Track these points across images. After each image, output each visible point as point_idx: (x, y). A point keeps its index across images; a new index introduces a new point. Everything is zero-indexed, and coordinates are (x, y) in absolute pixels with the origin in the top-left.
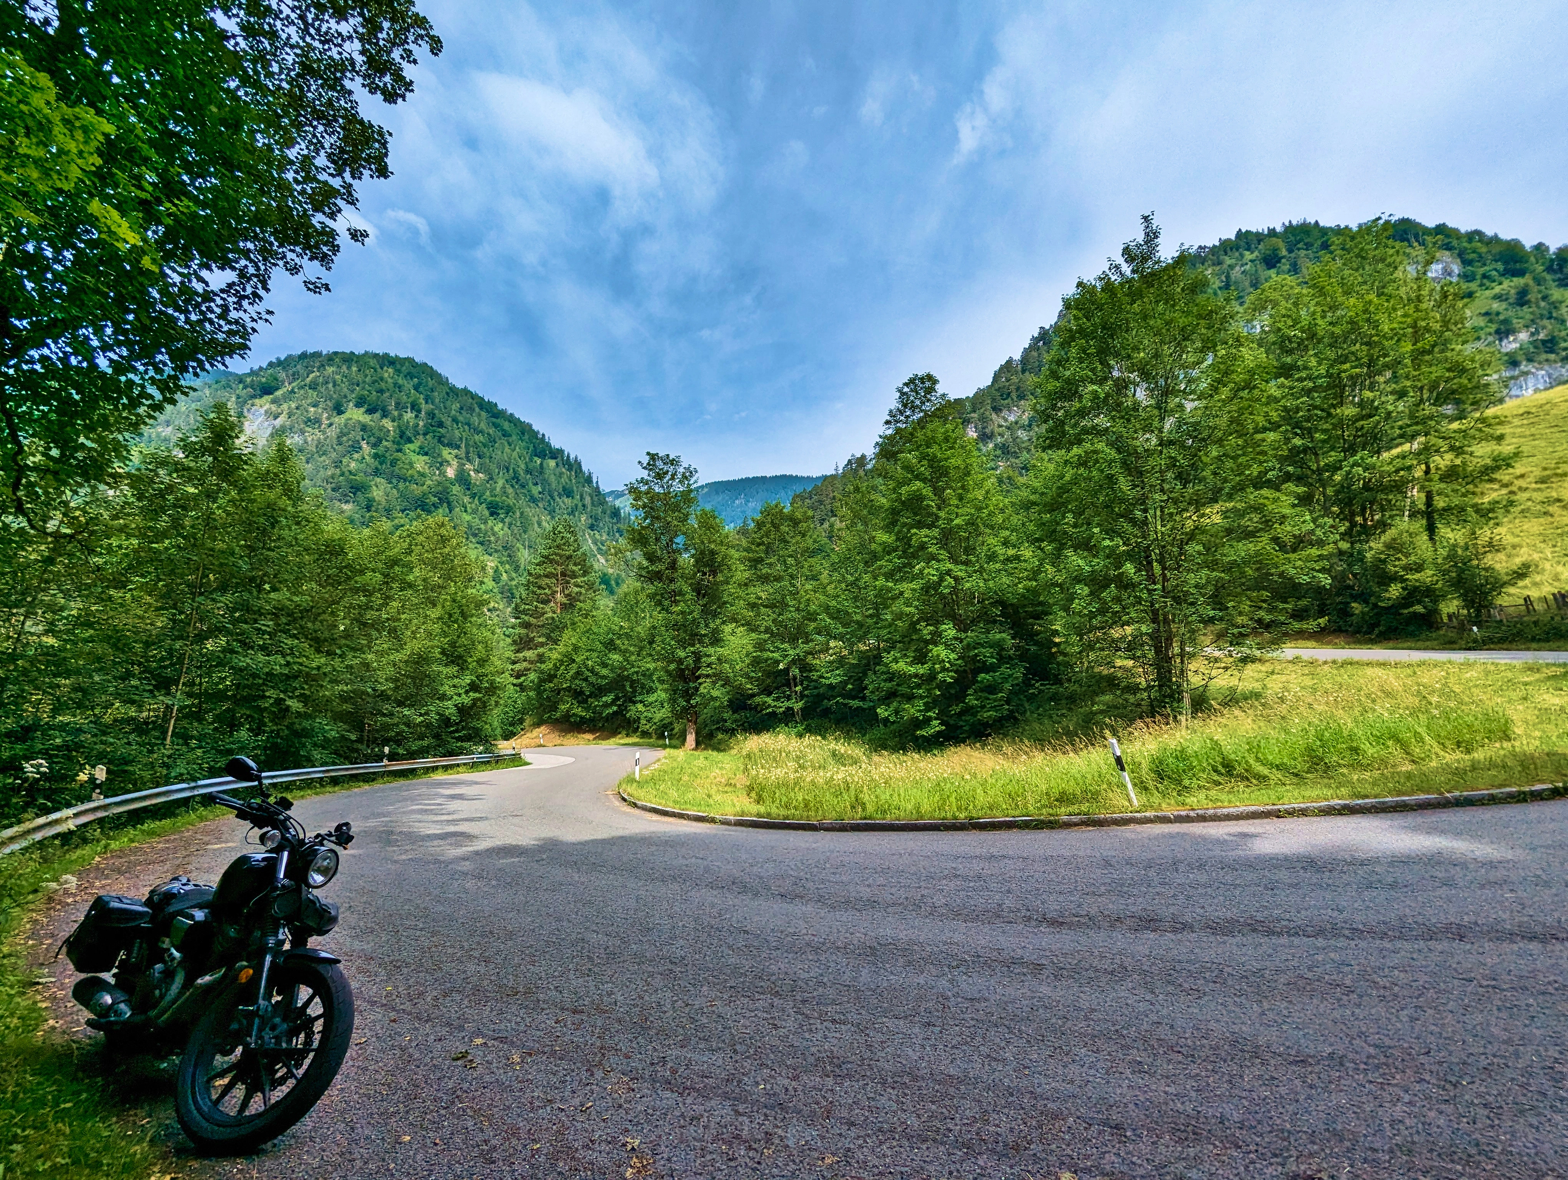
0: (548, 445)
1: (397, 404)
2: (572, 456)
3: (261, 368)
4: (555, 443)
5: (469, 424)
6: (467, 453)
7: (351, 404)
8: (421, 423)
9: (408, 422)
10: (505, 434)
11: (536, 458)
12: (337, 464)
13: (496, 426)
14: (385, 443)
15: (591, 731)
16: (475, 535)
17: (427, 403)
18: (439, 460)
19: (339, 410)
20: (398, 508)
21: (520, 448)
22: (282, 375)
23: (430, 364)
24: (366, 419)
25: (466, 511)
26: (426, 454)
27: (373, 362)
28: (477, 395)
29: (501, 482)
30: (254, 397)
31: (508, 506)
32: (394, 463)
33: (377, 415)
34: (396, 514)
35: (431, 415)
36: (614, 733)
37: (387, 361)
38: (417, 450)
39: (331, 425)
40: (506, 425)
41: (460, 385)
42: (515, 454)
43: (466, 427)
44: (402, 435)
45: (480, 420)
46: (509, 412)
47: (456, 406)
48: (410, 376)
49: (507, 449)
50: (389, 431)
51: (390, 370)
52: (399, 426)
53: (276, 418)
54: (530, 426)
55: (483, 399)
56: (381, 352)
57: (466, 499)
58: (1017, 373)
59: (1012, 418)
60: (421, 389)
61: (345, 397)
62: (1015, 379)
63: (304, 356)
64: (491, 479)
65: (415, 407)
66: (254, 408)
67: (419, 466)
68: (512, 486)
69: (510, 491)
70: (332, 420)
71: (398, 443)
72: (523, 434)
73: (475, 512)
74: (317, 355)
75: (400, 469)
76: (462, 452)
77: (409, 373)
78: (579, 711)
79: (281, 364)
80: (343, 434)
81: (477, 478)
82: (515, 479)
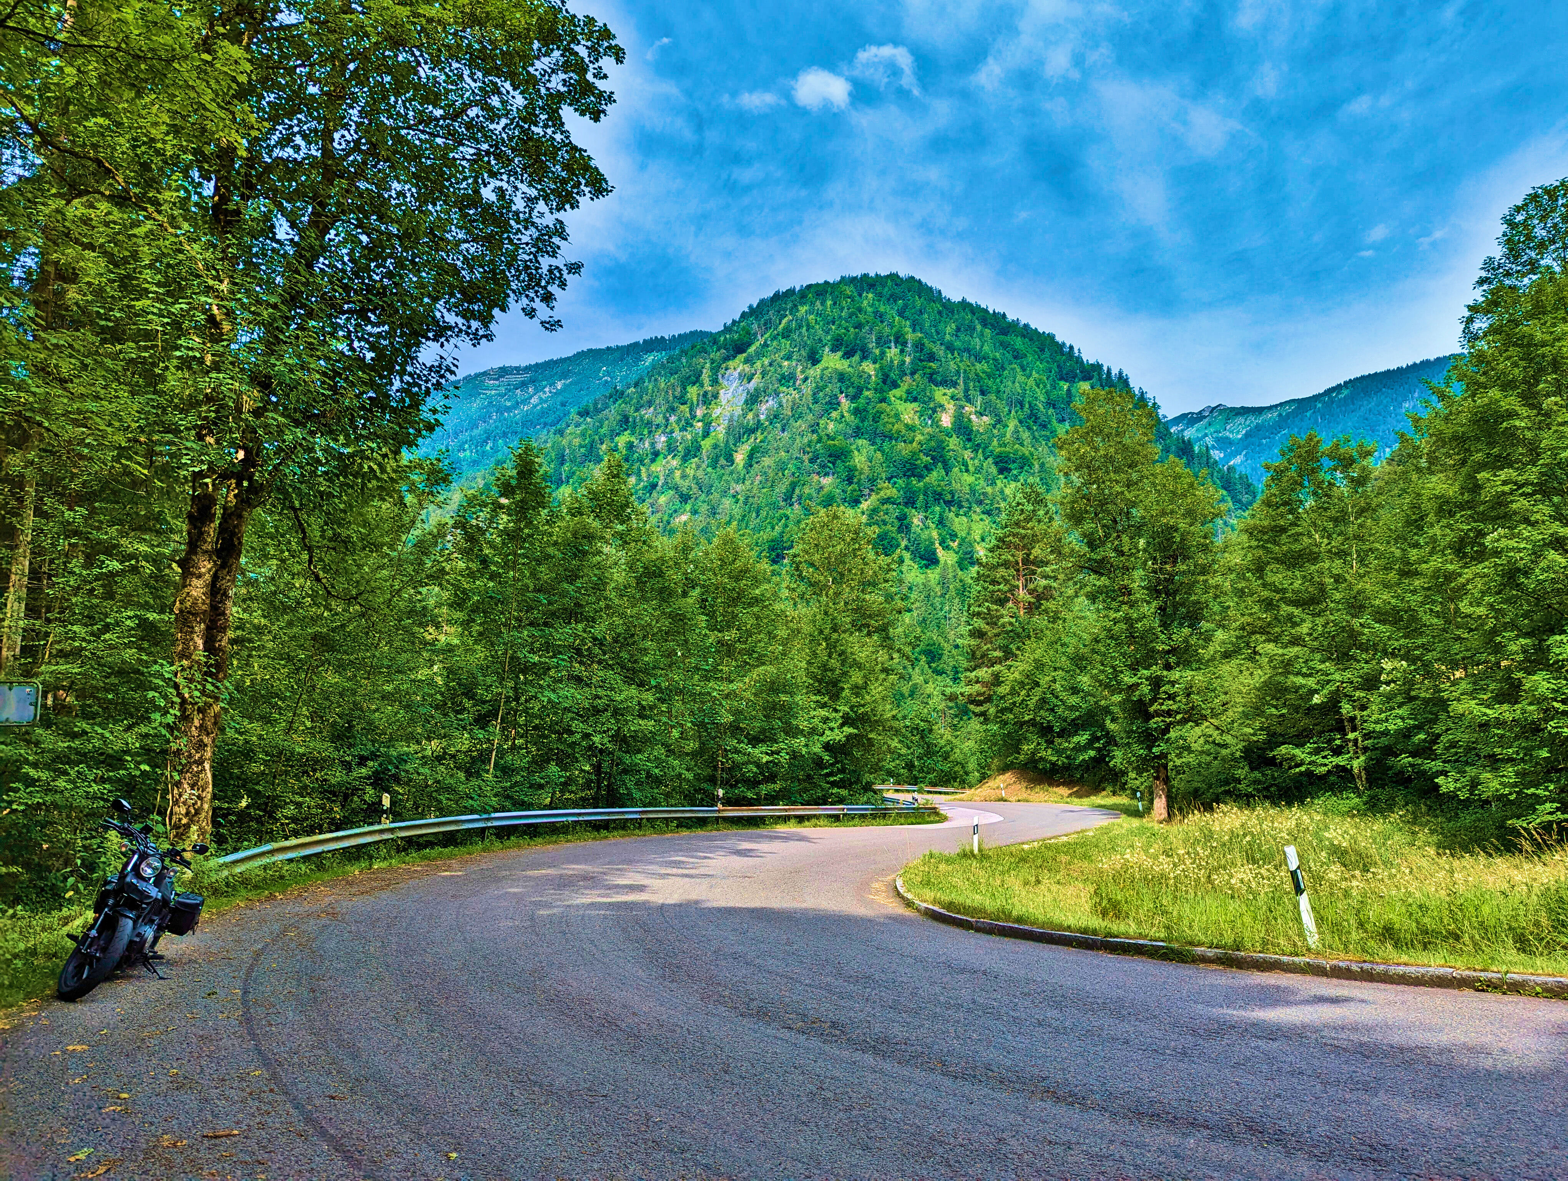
0: (1079, 360)
1: (879, 339)
2: (1115, 372)
3: (734, 322)
4: (1089, 357)
5: (968, 350)
6: (966, 390)
7: (827, 349)
8: (908, 360)
9: (892, 361)
10: (1017, 356)
11: (1062, 383)
12: (814, 428)
13: (1004, 345)
14: (866, 393)
15: (1068, 784)
16: (980, 503)
17: (914, 331)
18: (932, 405)
19: (814, 359)
20: (884, 475)
21: (1038, 370)
22: (755, 327)
23: (917, 277)
24: (844, 365)
25: (967, 471)
26: (915, 400)
27: (849, 290)
28: (978, 306)
29: (1012, 424)
30: (727, 359)
31: (1023, 457)
32: (876, 419)
33: (856, 358)
34: (881, 484)
35: (919, 346)
36: (1096, 789)
37: (865, 283)
38: (904, 396)
39: (806, 379)
40: (1018, 343)
41: (956, 298)
42: (1031, 382)
43: (965, 355)
44: (885, 379)
45: (984, 341)
46: (1023, 322)
47: (950, 328)
48: (893, 297)
49: (1020, 378)
50: (870, 376)
51: (870, 295)
52: (881, 368)
53: (750, 380)
54: (1051, 337)
55: (986, 311)
57: (967, 454)
60: (907, 314)
61: (820, 340)
63: (777, 297)
64: (999, 421)
65: (900, 340)
66: (728, 373)
67: (906, 418)
68: (1029, 428)
69: (1025, 435)
70: (808, 371)
71: (882, 391)
72: (1042, 350)
73: (979, 470)
74: (791, 292)
75: (884, 425)
76: (959, 391)
77: (891, 296)
78: (1049, 755)
79: (753, 312)
80: (819, 389)
81: (980, 423)
82: (1033, 420)
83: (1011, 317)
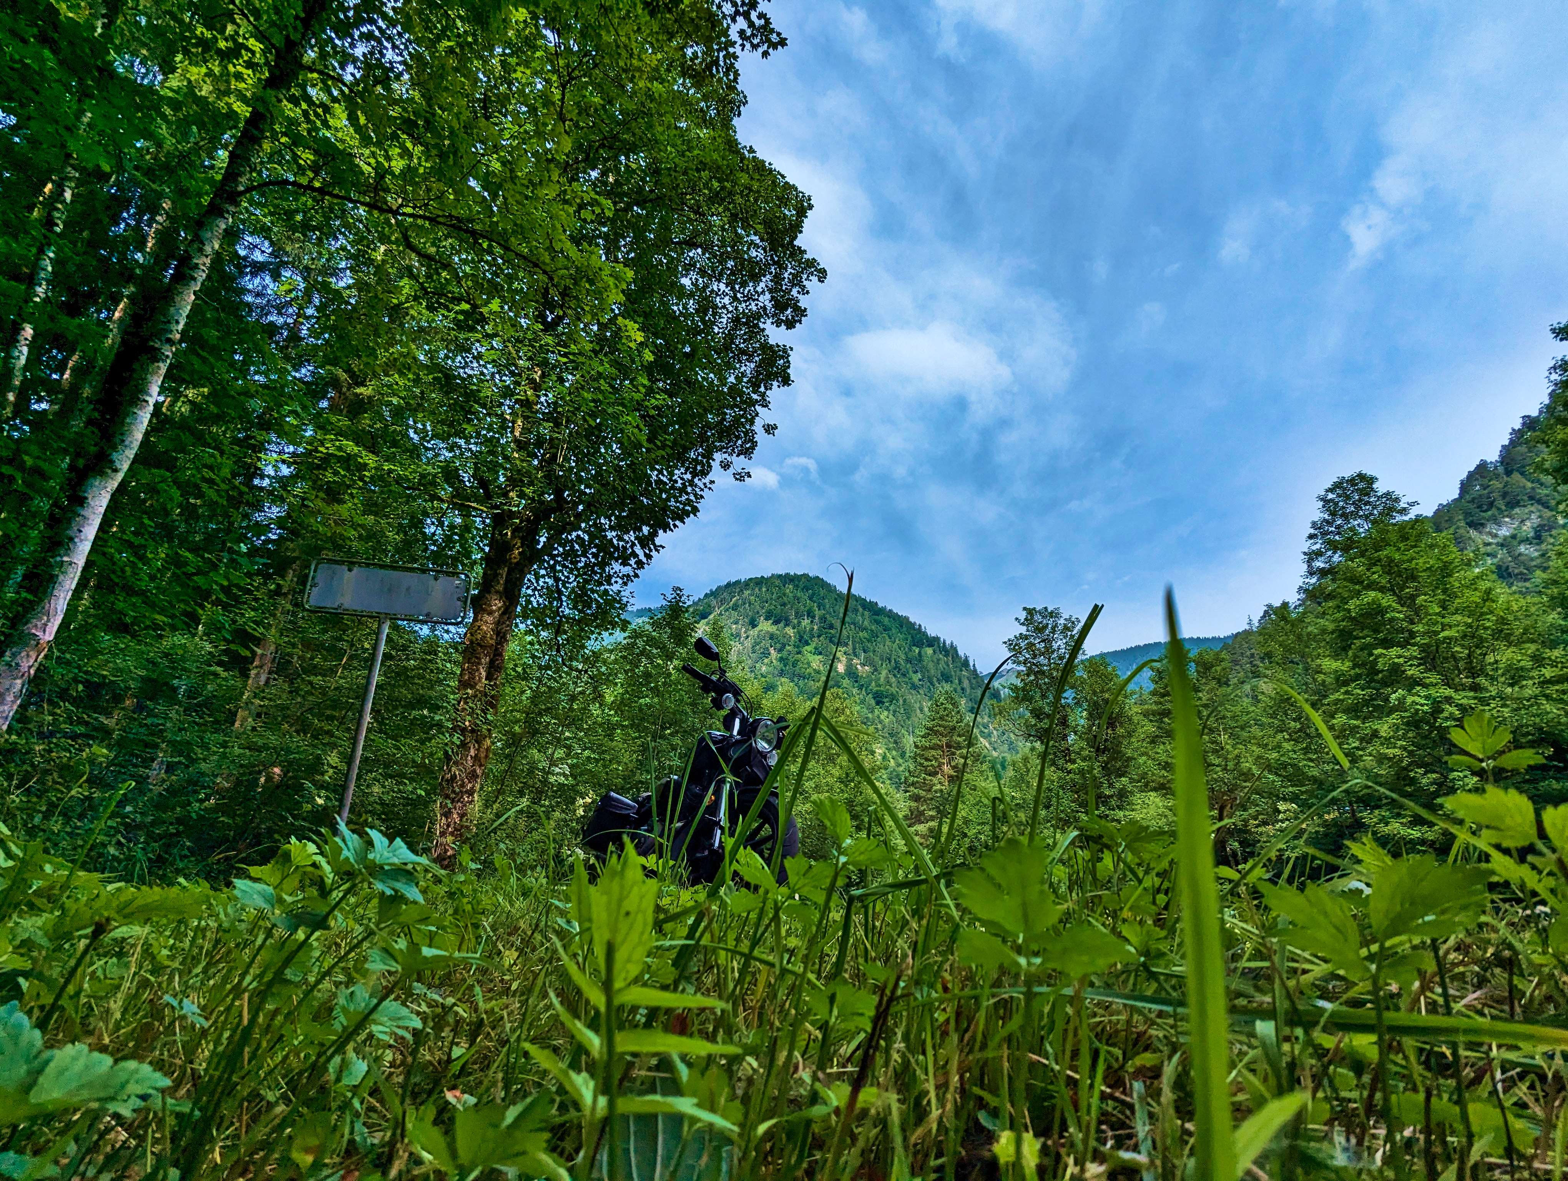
0: (925, 634)
1: (797, 614)
2: (948, 642)
4: (931, 632)
5: (855, 624)
6: (854, 649)
7: (762, 619)
8: (816, 627)
9: (805, 628)
10: (886, 629)
11: (914, 648)
12: (753, 670)
13: (877, 622)
14: (788, 648)
17: (819, 609)
18: (831, 658)
19: (753, 624)
21: (900, 639)
22: (714, 603)
23: (821, 577)
24: (773, 629)
26: (821, 653)
27: (777, 582)
29: (884, 673)
31: (892, 694)
32: (794, 665)
33: (782, 625)
35: (823, 619)
37: (787, 579)
38: (813, 651)
39: (748, 637)
40: (886, 621)
42: (895, 646)
43: (852, 626)
44: (801, 639)
45: (864, 619)
48: (806, 589)
49: (888, 643)
50: (791, 637)
51: (791, 586)
52: (798, 632)
54: (907, 618)
56: (782, 572)
57: (855, 691)
58: (1497, 476)
59: (1504, 532)
60: (815, 599)
61: (758, 613)
62: (1496, 484)
63: (729, 585)
64: (876, 670)
65: (810, 614)
67: (814, 665)
68: (895, 676)
69: (893, 680)
70: (749, 633)
71: (798, 647)
72: (902, 627)
73: (863, 702)
74: (738, 582)
75: (800, 669)
76: (850, 649)
77: (804, 587)
79: (713, 594)
80: (757, 644)
81: (863, 670)
82: (896, 669)
83: (880, 605)
